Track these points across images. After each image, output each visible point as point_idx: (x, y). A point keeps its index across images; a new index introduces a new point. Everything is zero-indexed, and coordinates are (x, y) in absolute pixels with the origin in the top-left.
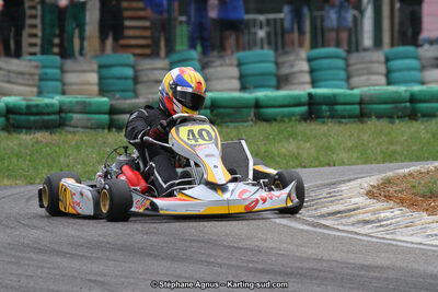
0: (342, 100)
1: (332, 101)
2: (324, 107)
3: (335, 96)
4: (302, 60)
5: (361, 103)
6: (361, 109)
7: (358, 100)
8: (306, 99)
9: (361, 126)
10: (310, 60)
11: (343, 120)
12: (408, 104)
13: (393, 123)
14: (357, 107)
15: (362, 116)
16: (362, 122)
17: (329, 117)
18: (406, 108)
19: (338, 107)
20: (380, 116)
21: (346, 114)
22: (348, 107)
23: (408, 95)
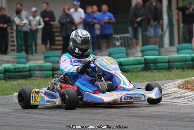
0: (159, 61)
1: (155, 62)
2: (152, 65)
3: (156, 59)
4: (138, 51)
5: (169, 62)
6: (169, 65)
7: (167, 61)
8: (143, 61)
9: (169, 72)
10: (142, 51)
11: (161, 70)
12: (191, 62)
13: (184, 71)
14: (167, 64)
15: (169, 68)
16: (170, 71)
17: (154, 69)
18: (190, 64)
19: (158, 65)
20: (177, 68)
21: (162, 67)
22: (163, 64)
23: (190, 58)
